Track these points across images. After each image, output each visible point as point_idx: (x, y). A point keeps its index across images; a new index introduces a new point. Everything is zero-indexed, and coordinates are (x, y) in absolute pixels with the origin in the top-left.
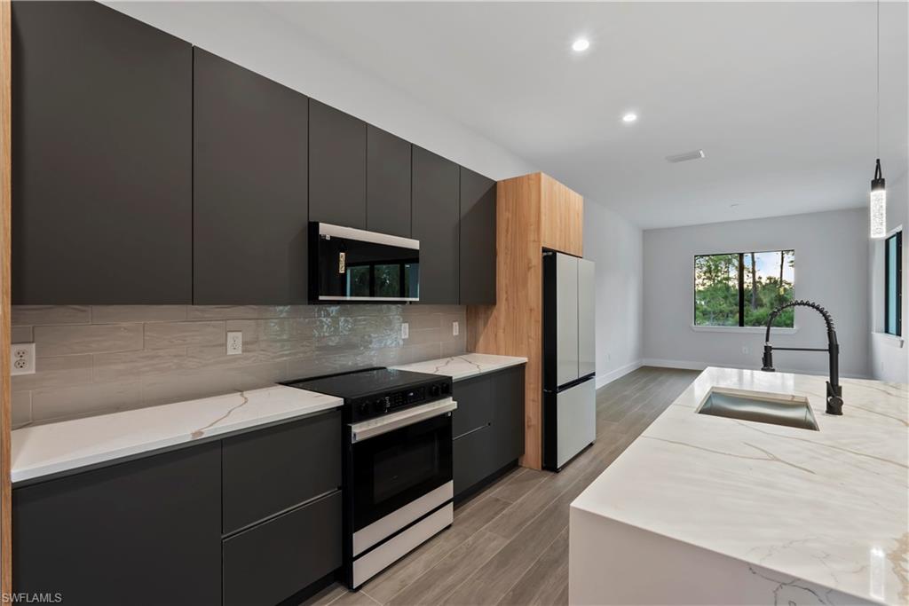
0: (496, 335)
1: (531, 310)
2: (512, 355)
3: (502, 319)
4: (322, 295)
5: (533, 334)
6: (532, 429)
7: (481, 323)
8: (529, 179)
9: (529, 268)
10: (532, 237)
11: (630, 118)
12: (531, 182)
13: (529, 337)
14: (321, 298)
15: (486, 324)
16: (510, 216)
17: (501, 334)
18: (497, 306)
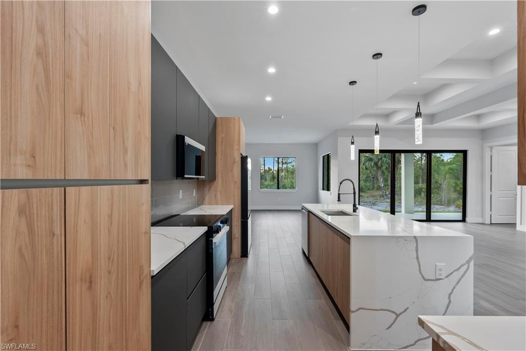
0: (216, 196)
1: (235, 182)
2: (225, 205)
3: (219, 188)
4: (187, 175)
5: (236, 194)
6: (236, 239)
7: (206, 189)
8: (234, 119)
9: (234, 162)
10: (236, 147)
11: (269, 99)
12: (235, 121)
13: (234, 195)
14: (186, 176)
15: (209, 190)
16: (224, 135)
17: (218, 194)
18: (216, 181)
